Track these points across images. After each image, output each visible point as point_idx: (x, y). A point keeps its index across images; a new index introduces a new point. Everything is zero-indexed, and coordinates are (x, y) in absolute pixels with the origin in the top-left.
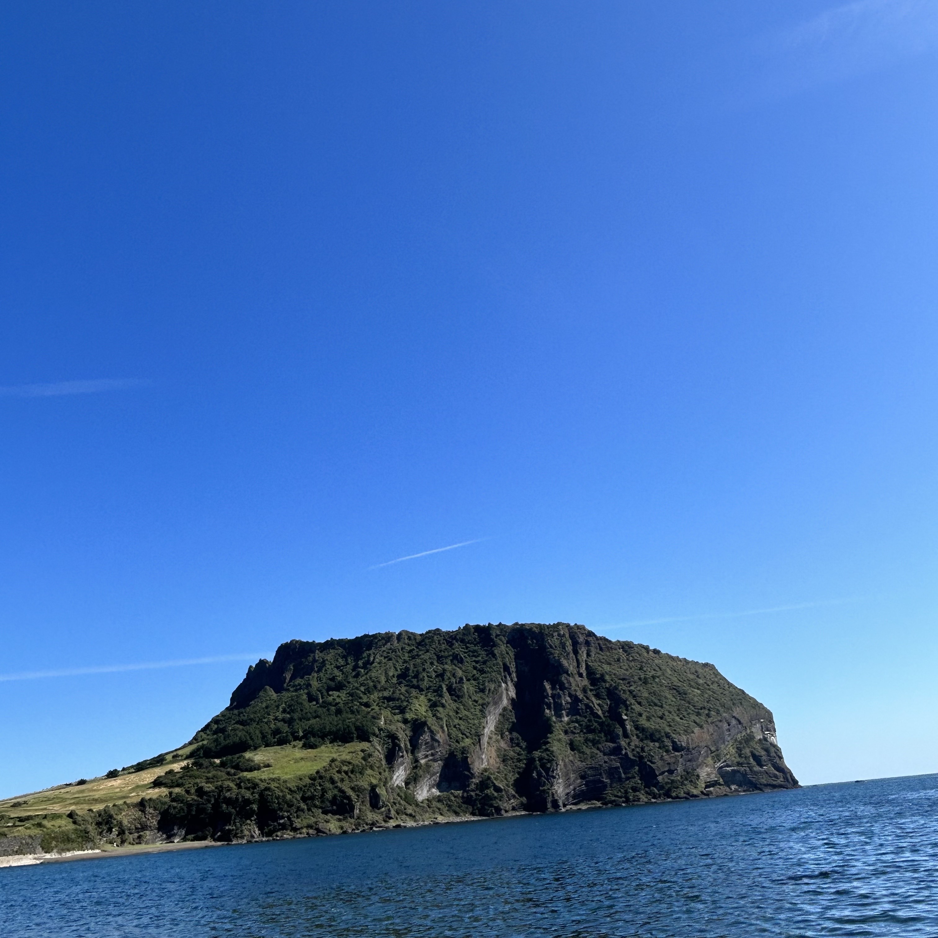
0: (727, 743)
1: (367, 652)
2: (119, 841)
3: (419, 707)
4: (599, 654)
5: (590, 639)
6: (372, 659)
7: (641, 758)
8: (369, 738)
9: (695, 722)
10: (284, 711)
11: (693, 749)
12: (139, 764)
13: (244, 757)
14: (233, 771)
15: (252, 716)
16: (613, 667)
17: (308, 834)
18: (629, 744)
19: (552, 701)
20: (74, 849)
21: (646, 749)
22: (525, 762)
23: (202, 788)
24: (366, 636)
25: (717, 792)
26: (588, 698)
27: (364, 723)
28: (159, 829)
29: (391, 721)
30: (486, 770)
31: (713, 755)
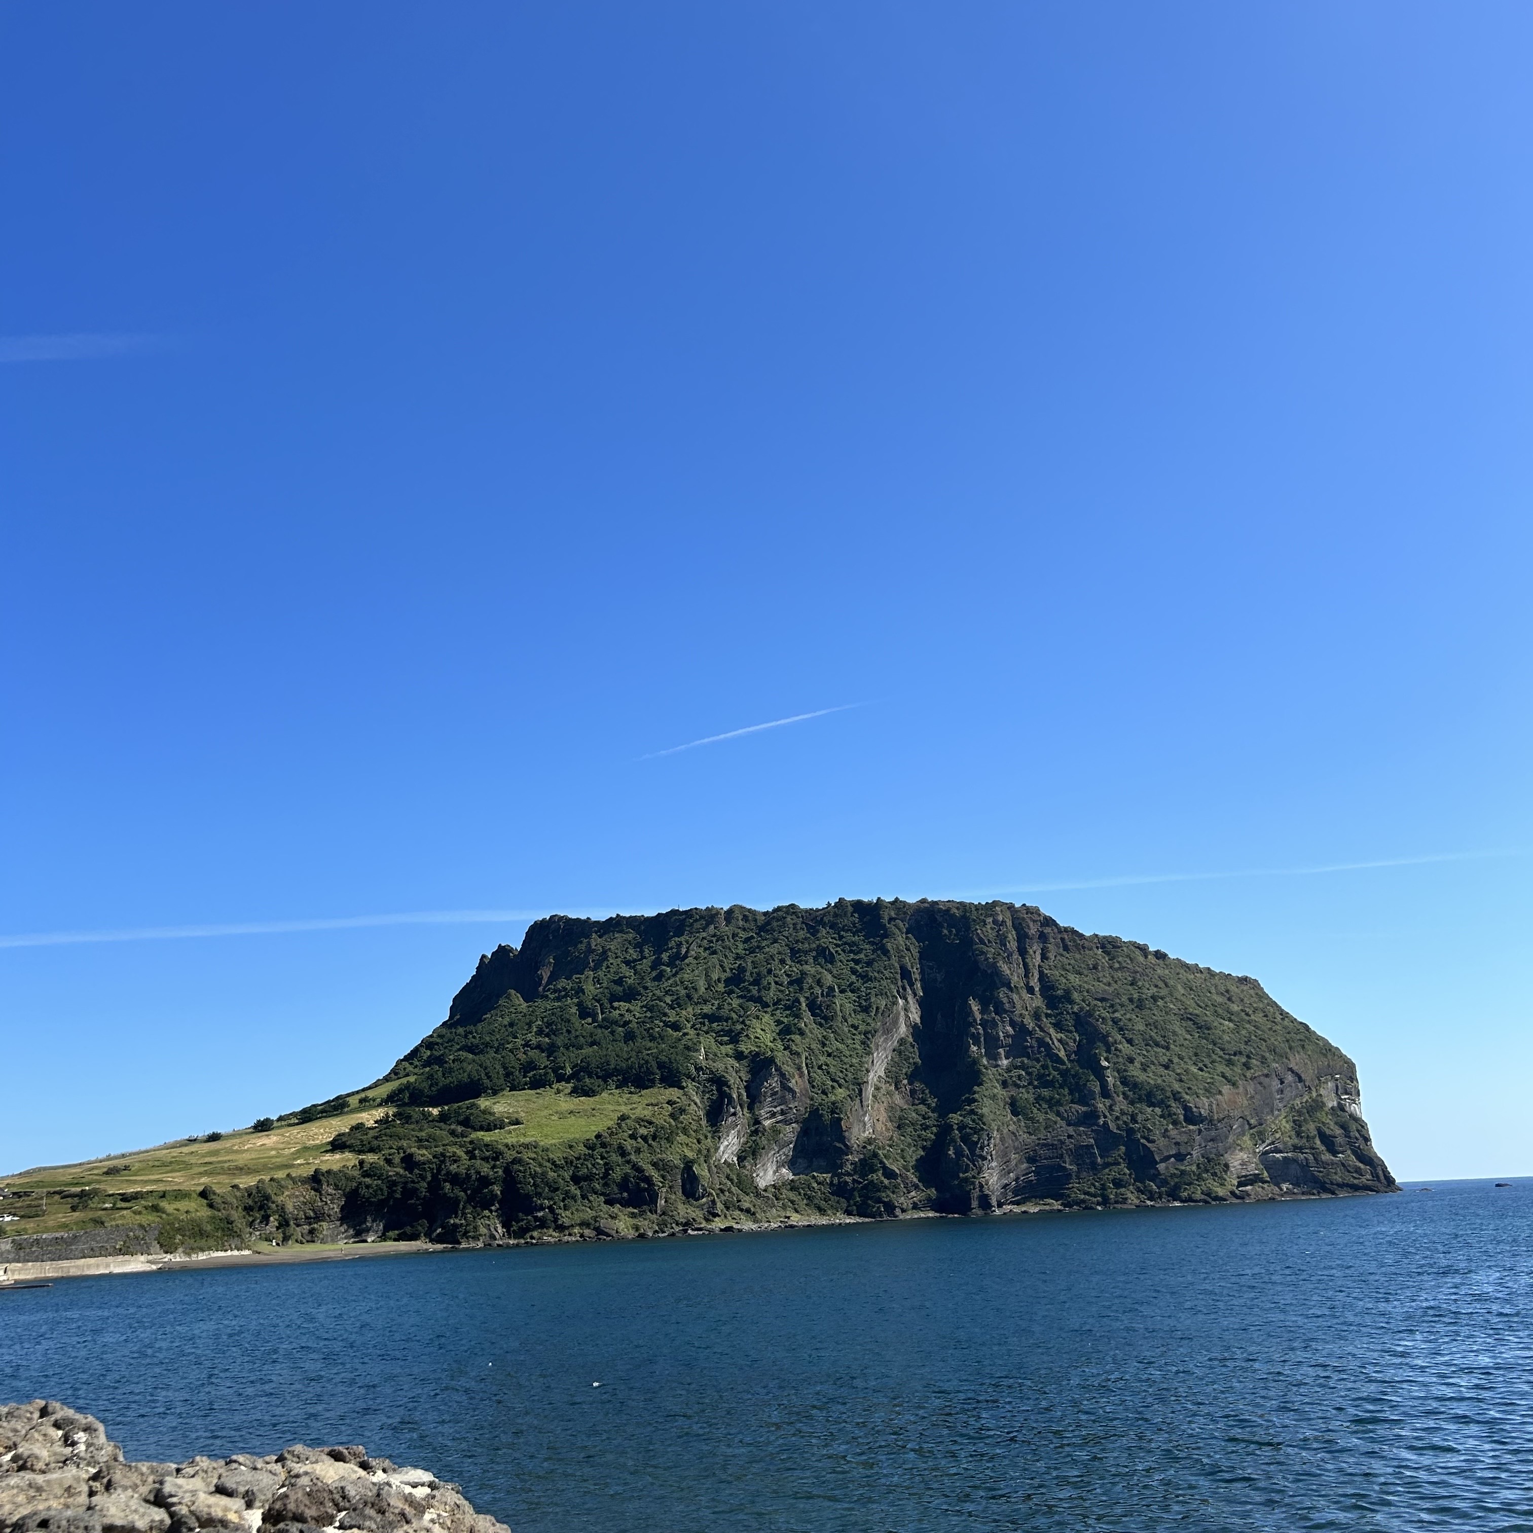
0: (1276, 1113)
1: (677, 939)
2: (281, 1236)
3: (762, 1033)
4: (1062, 955)
5: (1047, 930)
6: (684, 951)
7: (1130, 1131)
8: (680, 1081)
9: (1224, 1076)
10: (540, 1032)
11: (1219, 1121)
12: (304, 1111)
13: (478, 1107)
14: (460, 1129)
15: (488, 1039)
16: (1085, 979)
17: (582, 1236)
18: (1111, 1109)
19: (981, 1031)
20: (210, 1249)
21: (1140, 1118)
22: (934, 1129)
23: (411, 1155)
24: (674, 912)
25: (1257, 1194)
26: (1042, 1029)
27: (673, 1057)
28: (343, 1220)
29: (716, 1055)
30: (869, 1141)
31: (1251, 1131)
